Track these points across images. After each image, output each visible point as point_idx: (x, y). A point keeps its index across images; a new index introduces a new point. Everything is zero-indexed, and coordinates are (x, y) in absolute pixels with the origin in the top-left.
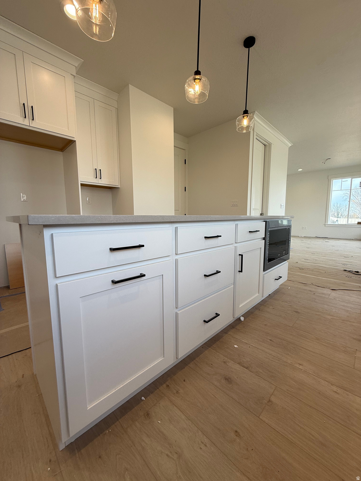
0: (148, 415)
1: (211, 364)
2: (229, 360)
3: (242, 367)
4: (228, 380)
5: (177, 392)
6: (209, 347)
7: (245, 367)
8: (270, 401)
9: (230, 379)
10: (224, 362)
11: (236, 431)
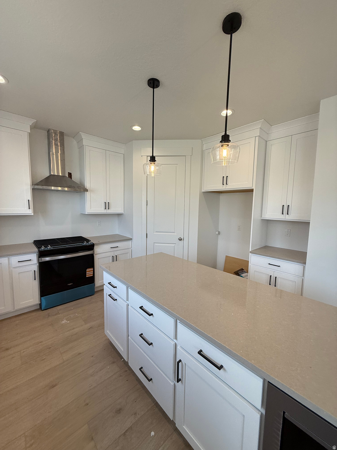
0: (114, 362)
1: (136, 401)
2: (137, 419)
3: (126, 429)
4: (119, 411)
5: (121, 376)
6: (155, 404)
7: (126, 431)
8: (92, 439)
9: (119, 413)
10: (135, 414)
11: (88, 404)
